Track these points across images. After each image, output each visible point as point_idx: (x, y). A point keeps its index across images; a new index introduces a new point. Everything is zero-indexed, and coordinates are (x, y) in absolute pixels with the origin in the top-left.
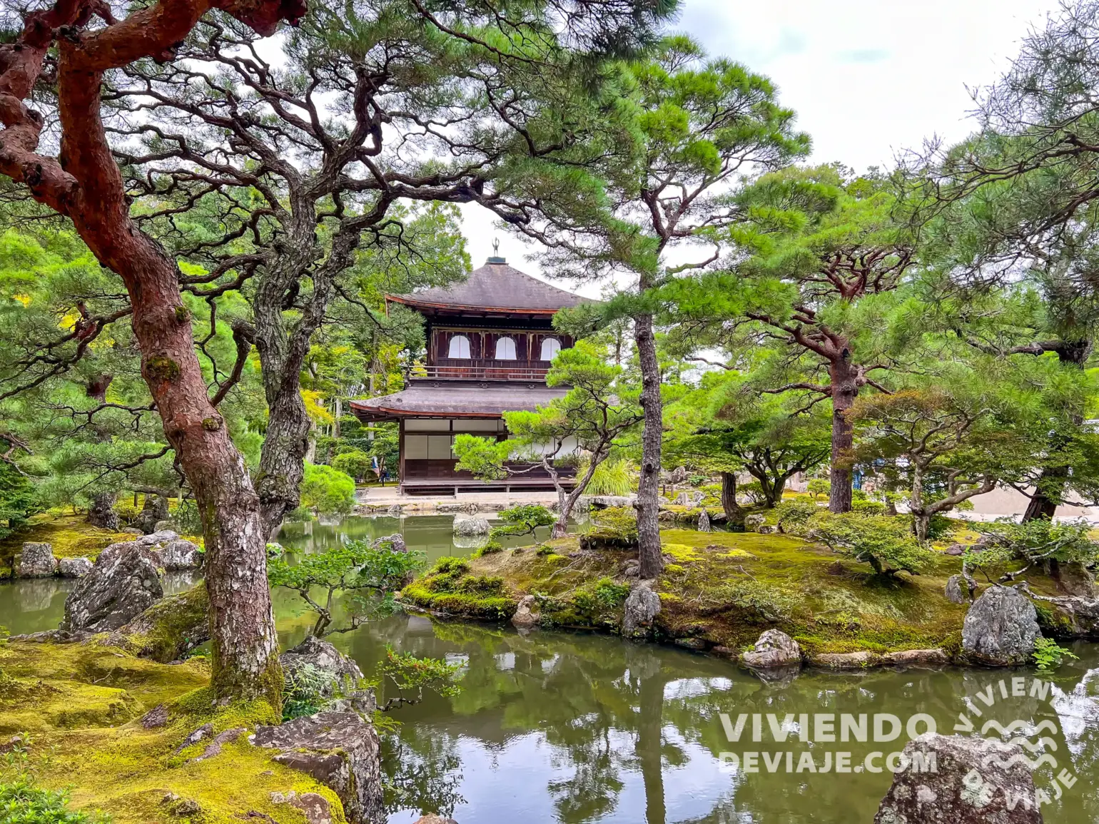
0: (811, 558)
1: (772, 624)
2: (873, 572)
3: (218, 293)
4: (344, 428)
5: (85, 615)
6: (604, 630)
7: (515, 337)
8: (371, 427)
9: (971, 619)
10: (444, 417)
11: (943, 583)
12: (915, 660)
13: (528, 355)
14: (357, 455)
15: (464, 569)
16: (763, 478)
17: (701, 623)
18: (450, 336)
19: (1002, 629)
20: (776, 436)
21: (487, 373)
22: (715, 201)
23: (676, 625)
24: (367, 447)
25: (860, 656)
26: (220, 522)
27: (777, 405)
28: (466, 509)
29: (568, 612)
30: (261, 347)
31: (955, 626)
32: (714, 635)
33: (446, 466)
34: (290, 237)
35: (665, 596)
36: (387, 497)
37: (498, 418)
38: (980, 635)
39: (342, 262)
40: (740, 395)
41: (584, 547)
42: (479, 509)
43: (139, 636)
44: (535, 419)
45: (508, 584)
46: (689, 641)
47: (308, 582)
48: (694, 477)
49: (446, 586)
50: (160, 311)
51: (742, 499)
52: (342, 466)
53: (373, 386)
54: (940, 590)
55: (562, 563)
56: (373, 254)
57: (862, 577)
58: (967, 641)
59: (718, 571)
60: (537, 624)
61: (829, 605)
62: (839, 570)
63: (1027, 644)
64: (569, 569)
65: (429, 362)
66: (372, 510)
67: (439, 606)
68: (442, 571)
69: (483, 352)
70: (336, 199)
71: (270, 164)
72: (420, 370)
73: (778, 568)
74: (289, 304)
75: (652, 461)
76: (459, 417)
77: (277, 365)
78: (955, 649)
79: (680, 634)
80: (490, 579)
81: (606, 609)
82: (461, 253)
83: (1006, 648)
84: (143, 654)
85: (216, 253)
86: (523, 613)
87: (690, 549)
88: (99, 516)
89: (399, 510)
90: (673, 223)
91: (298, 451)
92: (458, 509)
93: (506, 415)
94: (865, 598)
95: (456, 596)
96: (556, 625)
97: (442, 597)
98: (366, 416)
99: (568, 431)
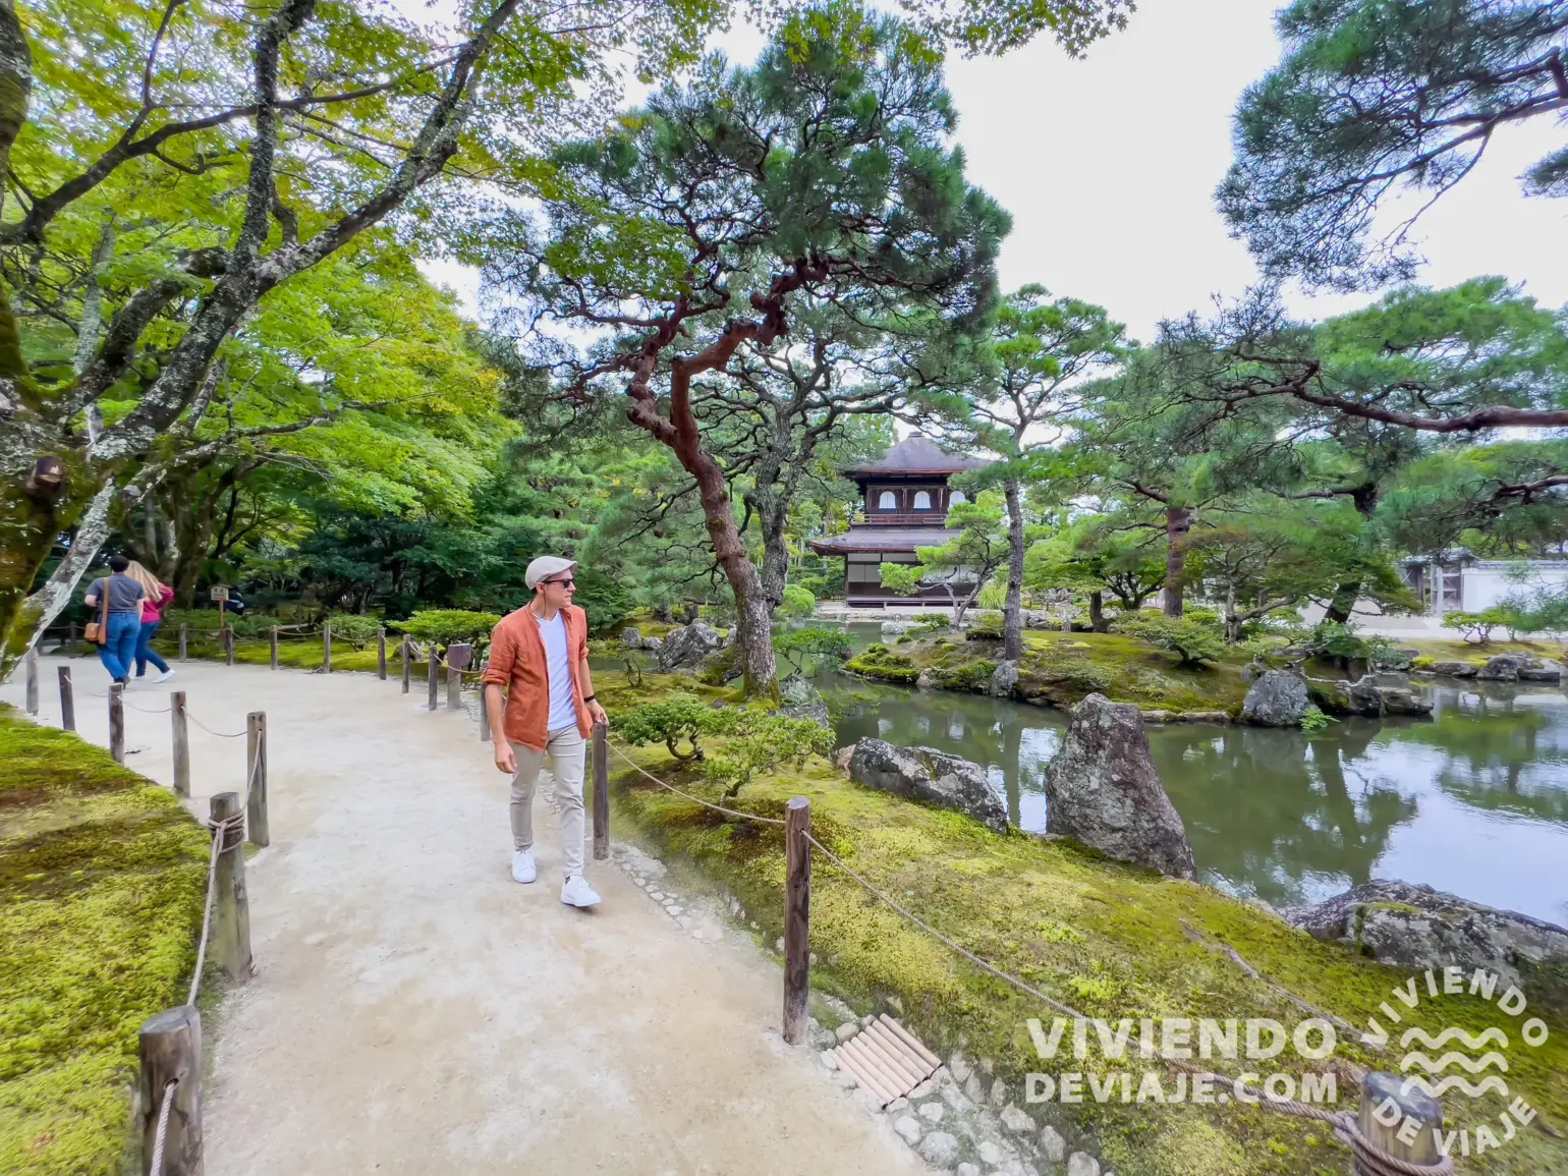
0: (1135, 649)
1: (1097, 690)
2: (1181, 658)
3: (734, 475)
4: (807, 560)
5: (670, 661)
6: (979, 691)
7: (929, 491)
8: (825, 559)
9: (1252, 692)
10: (876, 551)
11: (1239, 669)
12: (1204, 719)
13: (939, 505)
14: (816, 579)
15: (885, 651)
16: (1124, 596)
17: (1046, 689)
18: (881, 492)
19: (1276, 699)
20: (1127, 561)
21: (908, 518)
22: (1070, 391)
23: (1027, 690)
24: (822, 574)
25: (1160, 713)
26: (746, 604)
27: (1129, 539)
28: (892, 618)
29: (954, 680)
30: (760, 508)
31: (1240, 698)
32: (1054, 697)
33: (874, 588)
34: (775, 440)
35: (1021, 671)
36: (836, 608)
37: (913, 552)
38: (1257, 704)
39: (807, 456)
40: (1096, 532)
41: (969, 639)
42: (902, 618)
43: (700, 673)
44: (937, 551)
45: (915, 661)
46: (1037, 700)
47: (788, 648)
48: (1074, 597)
49: (873, 661)
50: (714, 493)
51: (1108, 613)
52: (804, 586)
53: (826, 530)
54: (1237, 674)
55: (952, 649)
56: (826, 445)
57: (1173, 662)
58: (1247, 708)
59: (1061, 655)
60: (933, 686)
61: (1141, 680)
62: (1156, 658)
63: (1297, 710)
64: (957, 653)
65: (865, 510)
66: (826, 616)
67: (869, 673)
68: (871, 651)
69: (905, 504)
70: (803, 415)
71: (765, 397)
72: (860, 518)
73: (1108, 655)
74: (775, 480)
75: (1016, 579)
76: (887, 551)
77: (769, 519)
78: (1237, 712)
79: (1030, 695)
80: (901, 658)
81: (980, 678)
82: (891, 429)
83: (1278, 713)
84: (703, 681)
85: (731, 450)
86: (923, 679)
87: (1046, 642)
88: (660, 615)
89: (845, 617)
90: (1033, 411)
91: (782, 571)
92: (886, 618)
93: (917, 549)
94: (1173, 677)
95: (880, 667)
96: (946, 688)
97: (869, 668)
98: (822, 551)
99: (963, 561)
